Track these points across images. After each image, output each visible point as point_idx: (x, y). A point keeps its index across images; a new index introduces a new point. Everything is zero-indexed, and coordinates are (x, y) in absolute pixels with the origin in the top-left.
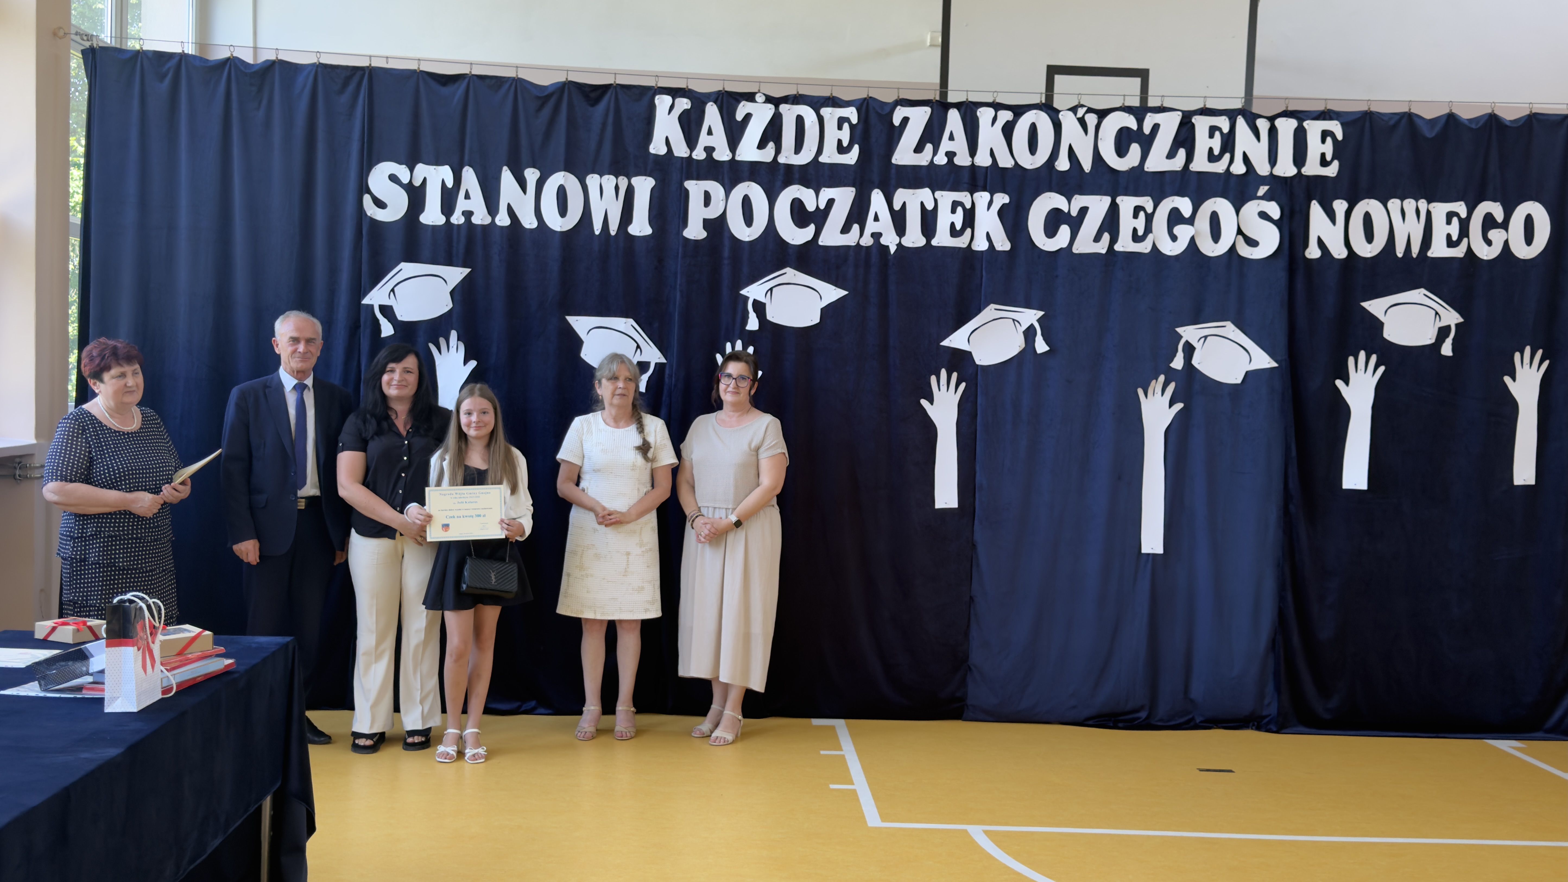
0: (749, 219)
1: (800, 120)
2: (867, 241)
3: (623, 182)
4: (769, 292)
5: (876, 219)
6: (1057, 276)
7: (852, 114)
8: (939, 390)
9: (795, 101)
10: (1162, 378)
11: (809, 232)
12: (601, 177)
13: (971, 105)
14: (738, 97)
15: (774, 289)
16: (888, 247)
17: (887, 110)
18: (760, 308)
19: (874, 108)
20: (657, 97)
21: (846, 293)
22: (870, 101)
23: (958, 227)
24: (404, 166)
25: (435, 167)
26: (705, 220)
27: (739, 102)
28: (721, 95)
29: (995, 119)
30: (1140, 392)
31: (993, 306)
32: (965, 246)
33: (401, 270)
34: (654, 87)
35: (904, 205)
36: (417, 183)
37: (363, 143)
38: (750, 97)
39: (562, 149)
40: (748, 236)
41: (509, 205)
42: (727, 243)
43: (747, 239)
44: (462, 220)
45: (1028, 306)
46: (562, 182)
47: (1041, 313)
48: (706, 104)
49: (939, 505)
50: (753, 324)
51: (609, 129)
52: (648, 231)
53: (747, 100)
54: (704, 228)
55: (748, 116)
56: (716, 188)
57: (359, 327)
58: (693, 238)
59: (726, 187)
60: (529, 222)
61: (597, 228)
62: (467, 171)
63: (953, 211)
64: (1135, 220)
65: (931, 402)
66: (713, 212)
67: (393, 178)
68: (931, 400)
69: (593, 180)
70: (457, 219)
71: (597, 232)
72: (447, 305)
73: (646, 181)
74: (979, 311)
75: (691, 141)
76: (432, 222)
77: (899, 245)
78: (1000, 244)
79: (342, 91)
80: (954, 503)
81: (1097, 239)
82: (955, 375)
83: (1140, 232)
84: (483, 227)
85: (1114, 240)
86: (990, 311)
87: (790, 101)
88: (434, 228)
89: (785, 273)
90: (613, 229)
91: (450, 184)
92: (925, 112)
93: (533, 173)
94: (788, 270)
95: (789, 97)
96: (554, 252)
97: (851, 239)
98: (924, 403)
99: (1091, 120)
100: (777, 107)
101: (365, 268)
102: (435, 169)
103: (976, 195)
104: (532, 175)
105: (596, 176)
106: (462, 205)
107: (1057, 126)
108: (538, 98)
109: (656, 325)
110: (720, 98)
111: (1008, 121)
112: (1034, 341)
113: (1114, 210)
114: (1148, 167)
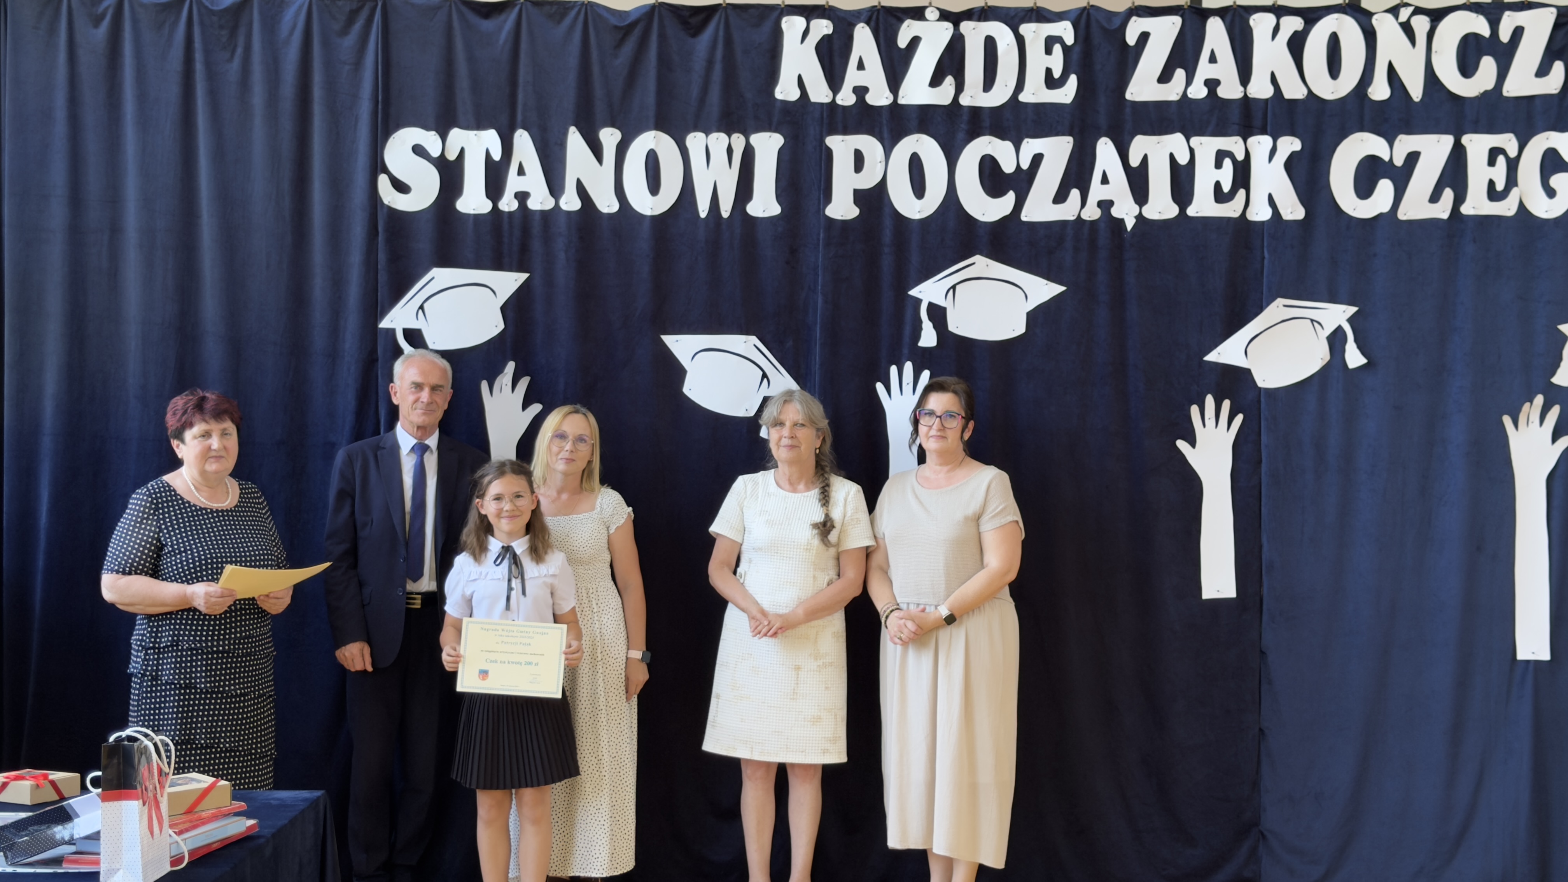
0: (919, 188)
1: (990, 44)
2: (1092, 213)
3: (738, 142)
4: (951, 291)
5: (1105, 180)
6: (1375, 255)
7: (1066, 31)
8: (1204, 425)
9: (983, 14)
10: (1539, 400)
11: (1005, 205)
12: (707, 136)
13: (1241, 11)
14: (899, 14)
15: (958, 287)
16: (1122, 221)
17: (1117, 22)
18: (938, 314)
19: (1097, 21)
20: (785, 20)
21: (1061, 289)
22: (1091, 11)
23: (1226, 187)
24: (434, 133)
25: (475, 132)
26: (856, 192)
27: (902, 21)
28: (876, 13)
29: (1276, 30)
30: (1507, 420)
31: (1280, 301)
32: (1236, 215)
33: (433, 278)
34: (779, 5)
35: (1145, 159)
36: (452, 156)
37: (378, 102)
38: (918, 13)
39: (651, 99)
40: (919, 212)
41: (579, 182)
42: (888, 222)
43: (917, 217)
44: (514, 205)
45: (1333, 298)
46: (652, 147)
47: (1354, 309)
48: (854, 25)
49: (1208, 593)
50: (928, 338)
51: (718, 68)
52: (776, 210)
53: (914, 18)
54: (856, 202)
55: (915, 41)
56: (870, 145)
57: (377, 360)
58: (840, 218)
59: (886, 143)
60: (607, 204)
61: (703, 210)
62: (521, 136)
63: (1218, 165)
64: (1491, 168)
65: (1193, 443)
66: (868, 180)
67: (418, 150)
68: (1192, 441)
69: (695, 141)
70: (508, 204)
71: (703, 214)
72: (496, 326)
73: (771, 139)
74: (1259, 310)
75: (834, 80)
76: (474, 210)
77: (1140, 218)
78: (1289, 211)
79: (345, 31)
80: (1230, 592)
81: (1435, 198)
82: (1226, 404)
83: (1500, 186)
84: (542, 212)
85: (1460, 198)
86: (1277, 309)
87: (976, 17)
88: (477, 217)
89: (974, 263)
90: (726, 210)
91: (497, 156)
92: (1173, 23)
93: (612, 135)
94: (978, 259)
95: (975, 10)
96: (644, 244)
97: (1068, 211)
98: (1181, 445)
99: (1421, 24)
100: (956, 25)
101: (383, 277)
102: (476, 135)
103: (1253, 140)
104: (609, 137)
105: (700, 135)
106: (513, 183)
107: (1370, 36)
108: (616, 28)
109: (790, 344)
110: (874, 17)
111: (1296, 33)
112: (1344, 351)
113: (1458, 156)
114: (1509, 90)
